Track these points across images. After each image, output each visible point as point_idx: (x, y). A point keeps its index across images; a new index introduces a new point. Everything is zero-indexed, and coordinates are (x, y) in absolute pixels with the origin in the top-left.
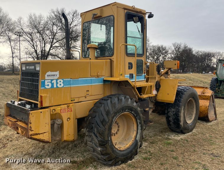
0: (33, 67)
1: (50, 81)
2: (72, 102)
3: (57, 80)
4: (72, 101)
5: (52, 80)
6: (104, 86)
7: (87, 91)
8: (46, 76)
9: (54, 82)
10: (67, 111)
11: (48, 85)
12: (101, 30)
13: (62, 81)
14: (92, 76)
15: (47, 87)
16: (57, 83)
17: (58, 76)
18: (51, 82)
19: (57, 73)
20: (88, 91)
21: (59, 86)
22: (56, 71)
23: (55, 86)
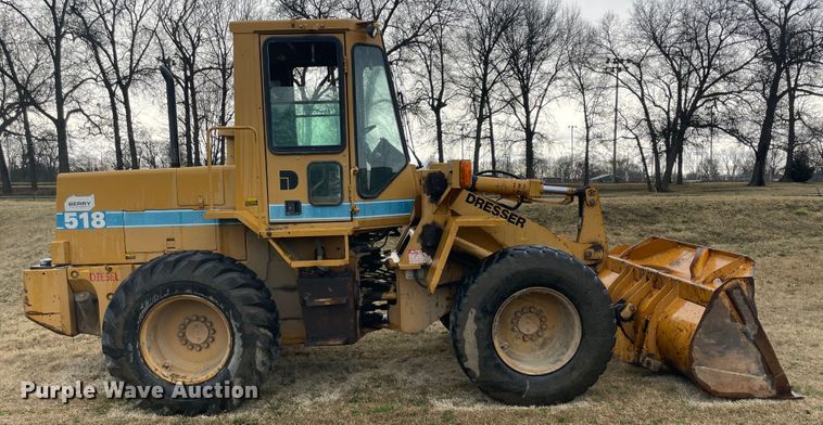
1: (75, 214)
2: (129, 261)
3: (90, 213)
4: (127, 258)
5: (79, 213)
6: (221, 230)
7: (168, 240)
8: (66, 204)
9: (85, 216)
10: (105, 278)
11: (71, 223)
13: (102, 215)
14: (182, 207)
15: (68, 226)
16: (90, 219)
17: (93, 205)
18: (77, 217)
19: (91, 199)
20: (173, 240)
21: (94, 224)
22: (88, 195)
23: (86, 225)
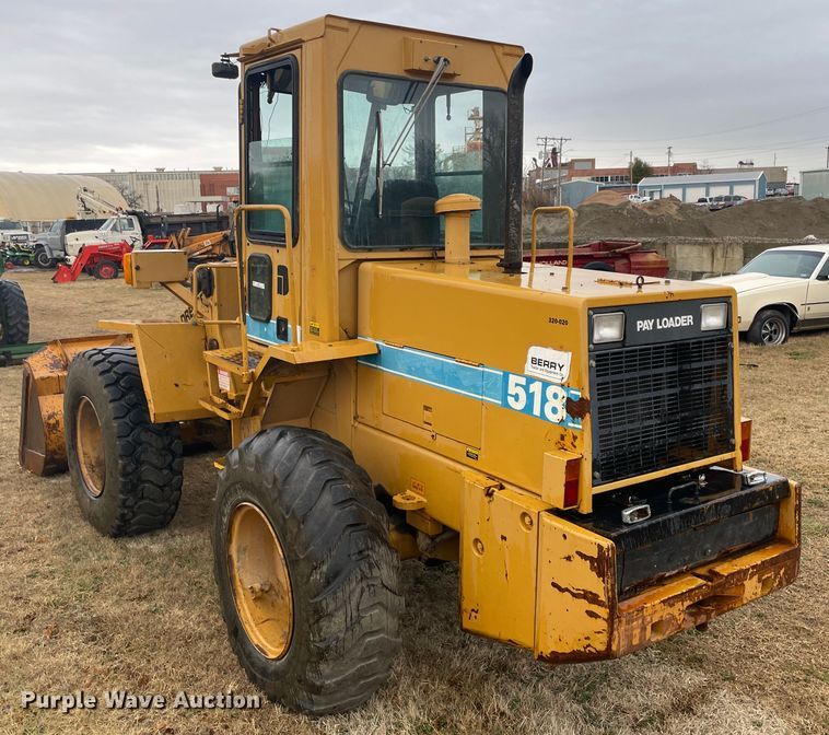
0: (685, 321)
12: (449, 118)
